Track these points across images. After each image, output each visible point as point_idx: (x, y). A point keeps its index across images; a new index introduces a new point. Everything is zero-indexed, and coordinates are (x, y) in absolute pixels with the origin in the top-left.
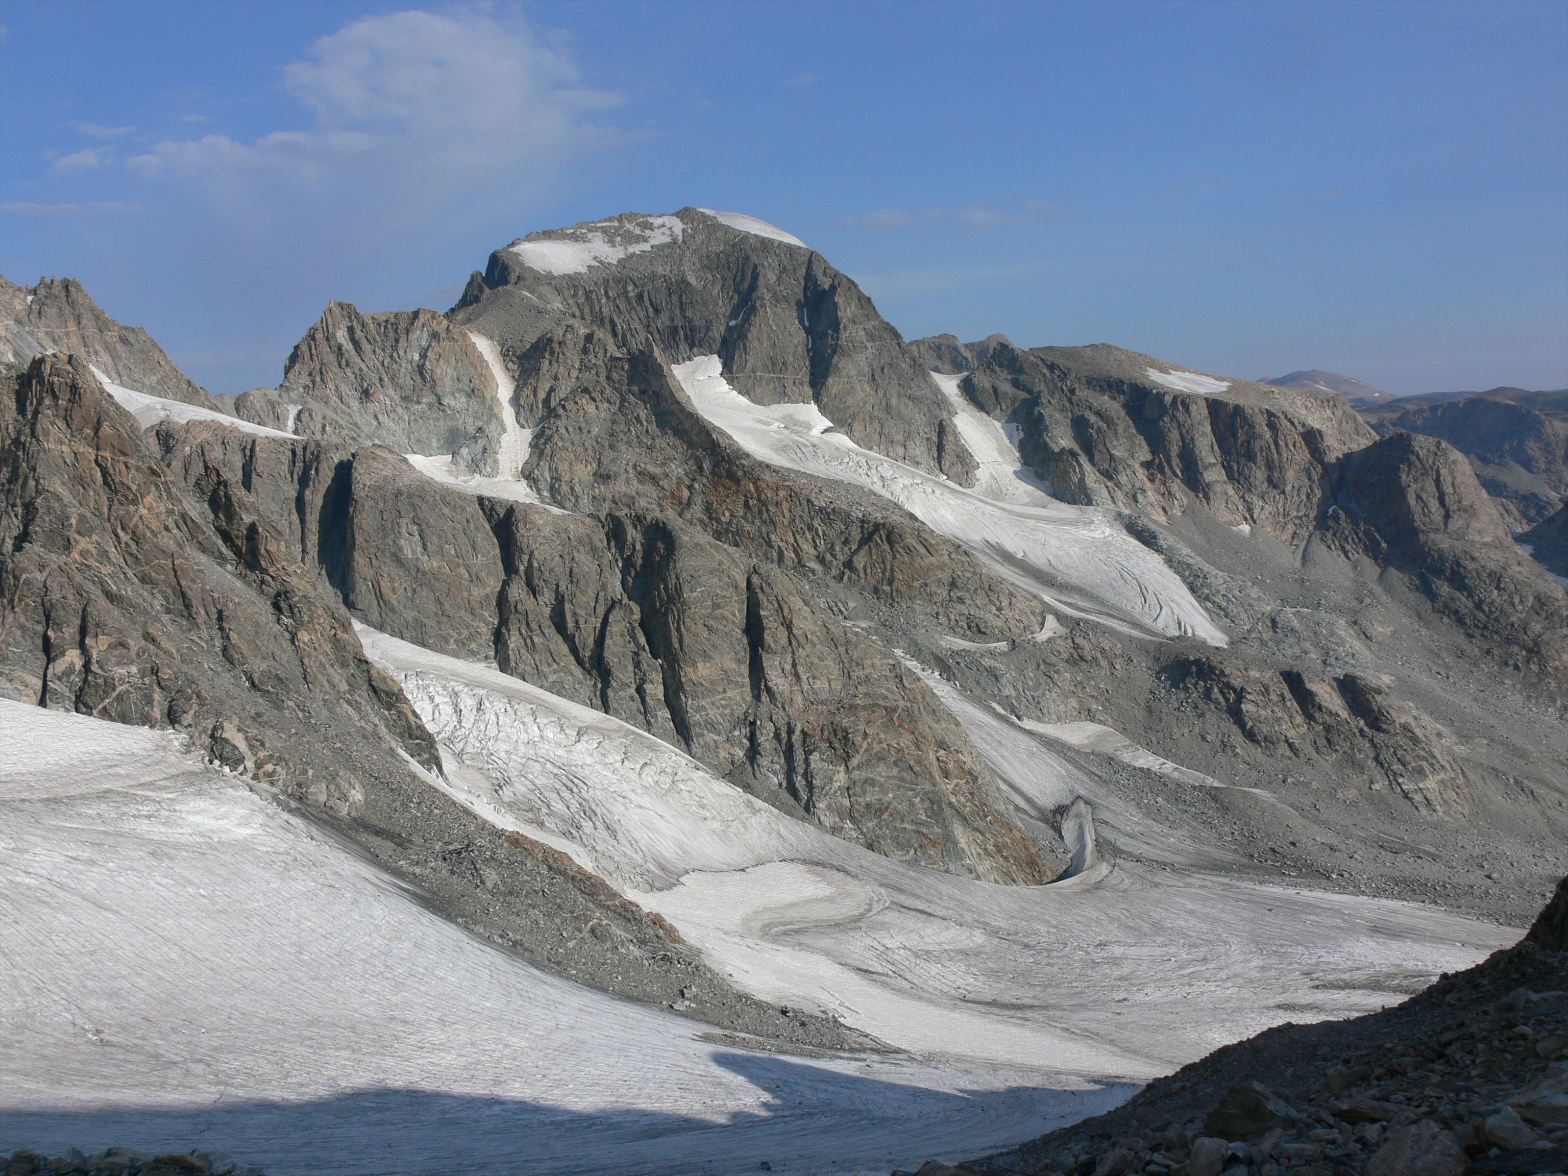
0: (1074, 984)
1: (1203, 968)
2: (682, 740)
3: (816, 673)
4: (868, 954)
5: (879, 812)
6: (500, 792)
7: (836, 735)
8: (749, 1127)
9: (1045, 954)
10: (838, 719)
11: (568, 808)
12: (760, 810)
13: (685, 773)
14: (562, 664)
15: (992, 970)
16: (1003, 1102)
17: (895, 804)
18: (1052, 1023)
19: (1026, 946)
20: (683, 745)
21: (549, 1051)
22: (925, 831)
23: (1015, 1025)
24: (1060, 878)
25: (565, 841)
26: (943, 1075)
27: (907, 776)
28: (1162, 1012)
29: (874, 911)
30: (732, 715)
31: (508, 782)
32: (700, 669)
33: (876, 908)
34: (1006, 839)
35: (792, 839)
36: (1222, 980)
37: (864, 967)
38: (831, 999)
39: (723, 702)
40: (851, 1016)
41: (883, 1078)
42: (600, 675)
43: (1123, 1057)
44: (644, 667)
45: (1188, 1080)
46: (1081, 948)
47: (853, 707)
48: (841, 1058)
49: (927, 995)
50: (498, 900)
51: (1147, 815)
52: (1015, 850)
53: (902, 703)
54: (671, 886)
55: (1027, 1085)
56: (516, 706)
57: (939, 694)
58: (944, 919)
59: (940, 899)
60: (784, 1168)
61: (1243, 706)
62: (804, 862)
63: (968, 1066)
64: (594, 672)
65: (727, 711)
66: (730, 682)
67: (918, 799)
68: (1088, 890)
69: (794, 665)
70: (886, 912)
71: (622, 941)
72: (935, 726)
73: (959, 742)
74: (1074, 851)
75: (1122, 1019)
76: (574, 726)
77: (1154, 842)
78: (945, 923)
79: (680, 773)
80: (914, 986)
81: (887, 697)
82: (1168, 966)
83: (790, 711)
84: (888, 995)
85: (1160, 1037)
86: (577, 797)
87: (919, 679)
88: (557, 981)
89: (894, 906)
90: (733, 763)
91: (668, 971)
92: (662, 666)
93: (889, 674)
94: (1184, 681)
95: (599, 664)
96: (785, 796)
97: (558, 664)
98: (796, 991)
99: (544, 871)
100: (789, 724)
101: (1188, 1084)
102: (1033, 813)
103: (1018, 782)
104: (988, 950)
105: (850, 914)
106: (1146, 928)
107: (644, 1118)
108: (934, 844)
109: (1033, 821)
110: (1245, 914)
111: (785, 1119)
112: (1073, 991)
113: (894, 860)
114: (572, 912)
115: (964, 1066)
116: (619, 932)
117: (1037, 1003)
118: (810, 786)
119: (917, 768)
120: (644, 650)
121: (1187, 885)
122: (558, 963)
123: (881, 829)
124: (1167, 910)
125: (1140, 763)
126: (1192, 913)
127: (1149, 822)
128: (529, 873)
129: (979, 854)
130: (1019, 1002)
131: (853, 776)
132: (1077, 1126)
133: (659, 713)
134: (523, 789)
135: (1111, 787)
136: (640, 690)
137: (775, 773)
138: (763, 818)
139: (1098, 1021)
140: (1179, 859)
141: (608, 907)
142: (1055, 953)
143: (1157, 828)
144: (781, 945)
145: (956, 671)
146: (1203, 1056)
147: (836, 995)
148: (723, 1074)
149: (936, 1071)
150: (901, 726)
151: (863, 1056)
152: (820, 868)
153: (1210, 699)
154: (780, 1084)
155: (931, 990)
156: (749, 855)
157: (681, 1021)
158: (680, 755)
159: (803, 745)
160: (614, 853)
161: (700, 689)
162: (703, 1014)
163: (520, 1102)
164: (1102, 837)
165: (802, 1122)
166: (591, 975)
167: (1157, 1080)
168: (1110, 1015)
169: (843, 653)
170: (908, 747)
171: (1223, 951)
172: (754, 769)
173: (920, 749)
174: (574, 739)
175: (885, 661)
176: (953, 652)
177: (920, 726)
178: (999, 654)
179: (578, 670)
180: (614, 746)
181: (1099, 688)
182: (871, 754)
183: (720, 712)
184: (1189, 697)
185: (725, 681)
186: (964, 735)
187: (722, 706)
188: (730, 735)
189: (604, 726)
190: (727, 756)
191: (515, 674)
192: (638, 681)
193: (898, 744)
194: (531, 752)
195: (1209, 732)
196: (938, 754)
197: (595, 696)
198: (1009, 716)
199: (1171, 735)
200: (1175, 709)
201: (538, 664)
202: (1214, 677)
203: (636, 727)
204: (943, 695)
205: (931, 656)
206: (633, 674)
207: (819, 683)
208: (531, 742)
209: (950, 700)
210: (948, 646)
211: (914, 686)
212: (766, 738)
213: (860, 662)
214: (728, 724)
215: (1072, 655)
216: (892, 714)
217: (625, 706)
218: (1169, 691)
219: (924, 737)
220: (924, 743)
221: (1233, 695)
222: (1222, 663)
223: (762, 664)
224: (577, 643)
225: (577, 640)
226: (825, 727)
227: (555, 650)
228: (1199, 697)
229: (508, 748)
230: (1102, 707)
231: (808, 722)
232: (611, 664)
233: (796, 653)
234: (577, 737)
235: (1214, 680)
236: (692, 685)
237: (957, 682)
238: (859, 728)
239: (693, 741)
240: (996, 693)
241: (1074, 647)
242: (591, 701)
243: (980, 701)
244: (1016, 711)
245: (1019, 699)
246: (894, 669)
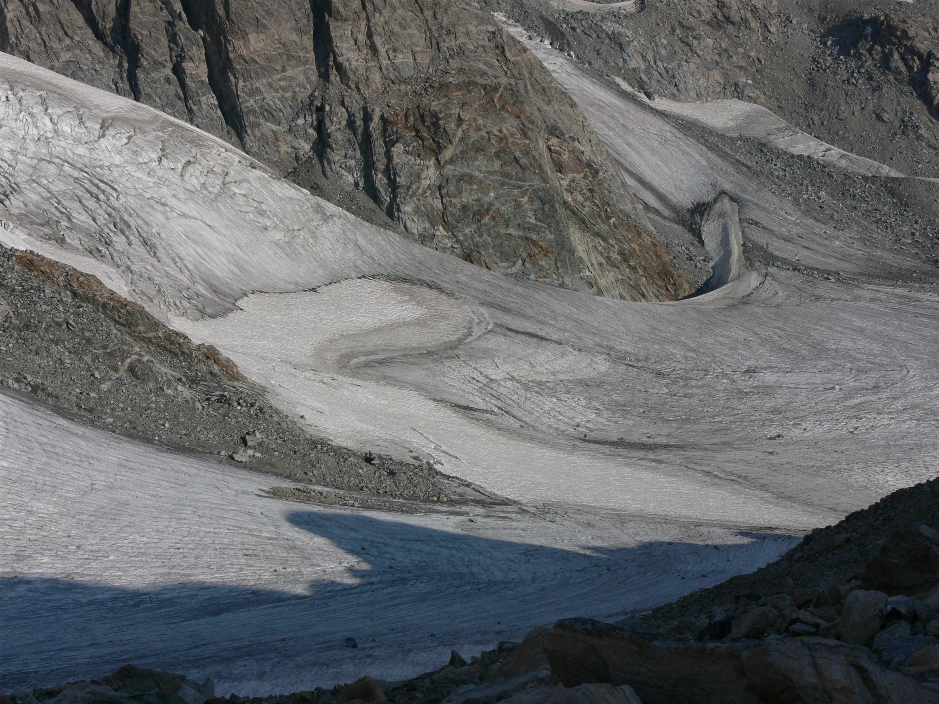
0: (717, 419)
1: (874, 398)
2: (232, 132)
3: (397, 45)
4: (468, 387)
5: (478, 215)
6: (7, 203)
7: (423, 122)
8: (330, 598)
9: (682, 383)
10: (425, 101)
11: (94, 220)
12: (332, 216)
13: (239, 173)
14: (77, 38)
15: (617, 404)
16: (633, 560)
17: (497, 205)
18: (691, 466)
19: (659, 374)
20: (235, 138)
21: (84, 517)
22: (534, 237)
23: (646, 468)
24: (700, 291)
25: (92, 261)
26: (561, 530)
27: (512, 170)
28: (824, 451)
29: (475, 336)
30: (294, 98)
31: (16, 189)
32: (252, 41)
33: (477, 331)
34: (634, 245)
35: (373, 251)
36: (898, 412)
37: (464, 403)
38: (424, 442)
39: (282, 83)
40: (449, 462)
41: (489, 534)
42: (126, 52)
43: (777, 504)
44: (182, 40)
45: (854, 531)
46: (725, 376)
47: (444, 87)
48: (438, 512)
49: (539, 435)
50: (11, 336)
51: (807, 213)
52: (645, 258)
53: (504, 80)
54: (225, 312)
55: (662, 539)
56: (21, 94)
57: (550, 67)
58: (559, 343)
59: (554, 319)
60: (373, 644)
61: (930, 76)
62: (388, 278)
63: (590, 518)
64: (118, 48)
65: (288, 95)
66: (290, 57)
67: (526, 198)
68: (734, 306)
69: (370, 35)
70: (489, 336)
71: (169, 380)
72: (546, 108)
73: (575, 128)
74: (716, 259)
75: (775, 460)
76: (96, 117)
77: (815, 246)
78: (560, 348)
79: (232, 173)
80: (524, 425)
81: (485, 73)
82: (831, 395)
83: (367, 93)
84: (493, 436)
85: (822, 481)
86: (104, 206)
87: (525, 50)
88: (89, 432)
89: (498, 330)
90: (297, 159)
91: (226, 415)
92: (204, 39)
93: (487, 44)
94: (856, 47)
95: (124, 38)
96: (363, 198)
97: (72, 38)
98: (380, 433)
99: (68, 298)
100: (365, 109)
101: (855, 535)
102: (666, 212)
103: (648, 175)
104: (612, 379)
105: (446, 339)
106: (804, 351)
107: (202, 592)
108: (546, 253)
109: (667, 223)
110: (927, 332)
111: (373, 587)
112: (716, 427)
113: (498, 274)
114: (105, 347)
115: (584, 518)
116: (164, 370)
117: (672, 442)
118: (393, 185)
119: (524, 161)
120: (180, 18)
121: (856, 298)
122: (91, 410)
123: (481, 236)
124: (830, 328)
125: (799, 149)
126: (861, 331)
127: (810, 221)
128: (49, 302)
129: (600, 264)
130: (651, 441)
131: (445, 171)
132: (720, 587)
133: (203, 99)
134: (35, 197)
135: (763, 179)
136: (178, 70)
137: (350, 170)
138: (337, 225)
139: (746, 462)
140: (845, 266)
141: (150, 340)
142: (693, 383)
143: (819, 228)
144: (363, 379)
145: (571, 39)
146: (873, 502)
147: (431, 437)
148: (297, 535)
149: (553, 525)
150: (503, 108)
151: (464, 509)
152: (407, 286)
153: (888, 68)
154: (366, 545)
155: (544, 429)
156: (321, 272)
157: (243, 474)
158: (231, 151)
159: (384, 135)
160: (154, 274)
161: (253, 67)
162: (271, 464)
163: (51, 580)
164: (750, 241)
165: (394, 589)
166: (131, 422)
167: (817, 532)
168: (761, 455)
169: (429, 18)
170: (512, 135)
171: (899, 377)
172: (323, 166)
173: (526, 137)
174: (96, 133)
175: (483, 28)
176: (567, 15)
177: (527, 109)
178: (625, 15)
179: (97, 45)
180: (148, 141)
181: (749, 57)
182: (467, 144)
183: (279, 95)
184: (862, 66)
185: (285, 57)
186: (581, 119)
187: (281, 88)
188: (293, 124)
189: (134, 116)
190: (290, 150)
191: (16, 52)
192: (174, 58)
193: (500, 131)
194: (43, 151)
195: (886, 109)
196: (550, 143)
197: (121, 78)
198: (637, 93)
199: (838, 114)
200: (843, 82)
201: (46, 38)
202: (894, 40)
203: (175, 117)
204: (555, 68)
205: (540, 21)
206: (168, 50)
207: (401, 56)
208: (42, 139)
209: (564, 75)
210: (561, 8)
211: (519, 58)
212: (338, 127)
213: (452, 29)
214: (290, 111)
215: (715, 15)
216: (493, 94)
217: (159, 91)
218: (837, 58)
219: (532, 122)
220: (532, 130)
221: (918, 62)
222: (905, 22)
223: (329, 34)
224: (94, 11)
225: (94, 8)
226: (410, 112)
227: (66, 21)
228: (875, 65)
229: (13, 147)
230: (753, 80)
231: (389, 106)
232: (140, 38)
233: (372, 20)
234: (101, 131)
235: (894, 44)
236: (242, 62)
237: (572, 53)
238: (452, 112)
239: (246, 132)
240: (621, 65)
241: (718, 6)
242: (116, 84)
243: (601, 76)
244: (646, 87)
245: (649, 73)
246: (494, 37)
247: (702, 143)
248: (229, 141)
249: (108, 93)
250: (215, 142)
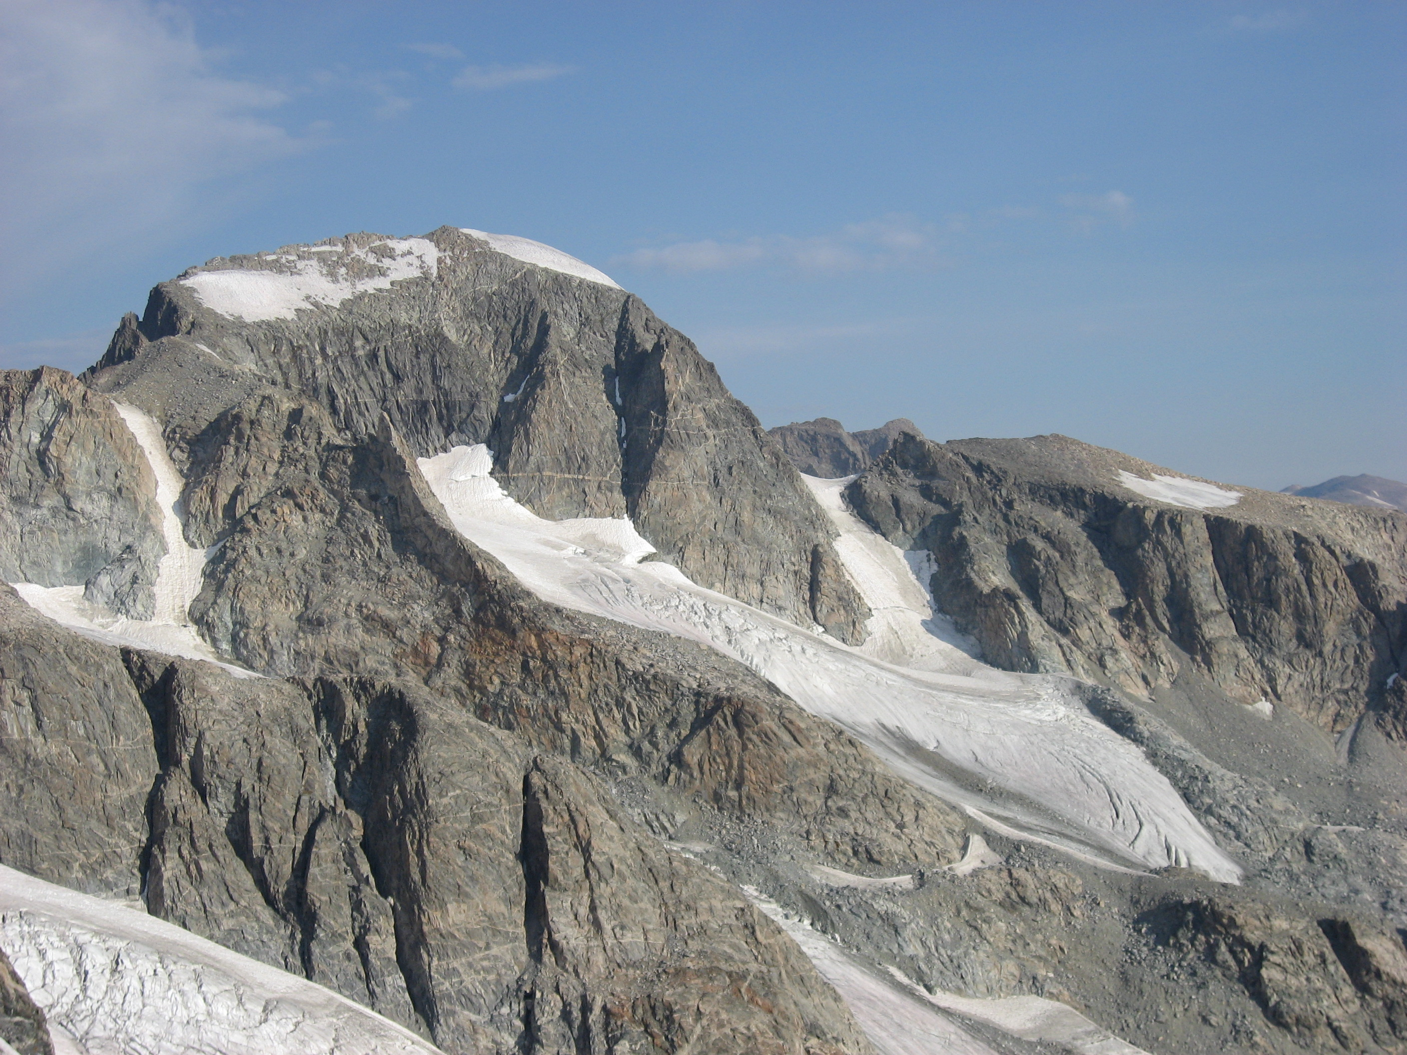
2: (421, 1020)
3: (625, 921)
7: (654, 1014)
10: (657, 990)
14: (243, 903)
20: (424, 1029)
30: (498, 982)
32: (451, 912)
39: (485, 963)
42: (300, 921)
44: (368, 908)
47: (680, 973)
53: (754, 967)
56: (172, 967)
57: (810, 952)
61: (1264, 972)
64: (291, 916)
65: (492, 977)
66: (496, 932)
69: (593, 908)
72: (804, 1001)
73: (839, 1027)
76: (258, 998)
81: (731, 958)
83: (587, 978)
87: (780, 930)
92: (394, 908)
93: (734, 922)
94: (1175, 935)
95: (299, 904)
97: (237, 904)
100: (584, 997)
120: (367, 883)
133: (389, 980)
136: (360, 944)
145: (835, 919)
150: (752, 1000)
153: (1215, 961)
158: (418, 1044)
159: (606, 1030)
161: (451, 942)
169: (666, 891)
170: (762, 1034)
173: (780, 1036)
174: (258, 1018)
175: (730, 903)
176: (831, 890)
177: (781, 1002)
178: (901, 893)
179: (267, 912)
180: (319, 1028)
181: (1050, 945)
182: (707, 1044)
183: (480, 978)
184: (1183, 959)
185: (489, 932)
186: (847, 1016)
187: (483, 969)
188: (495, 1013)
189: (304, 997)
190: (490, 1045)
191: (170, 917)
192: (357, 930)
193: (748, 1028)
194: (193, 1036)
195: (1214, 1010)
196: (808, 1044)
197: (292, 951)
198: (915, 986)
199: (1157, 1016)
200: (1162, 977)
201: (207, 902)
202: (1220, 928)
203: (354, 1000)
204: (817, 954)
205: (799, 897)
206: (350, 919)
207: (629, 935)
208: (192, 1022)
209: (827, 962)
210: (824, 882)
211: (772, 941)
212: (550, 1018)
213: (692, 904)
214: (492, 997)
215: (1008, 895)
216: (740, 983)
217: (337, 968)
218: (1154, 949)
219: (787, 1019)
220: (787, 1028)
221: (1249, 955)
222: (1231, 907)
223: (545, 907)
224: (266, 872)
225: (266, 867)
226: (639, 1003)
227: (233, 882)
228: (1199, 958)
229: (157, 1031)
230: (1055, 972)
231: (613, 994)
232: (318, 905)
233: (597, 890)
234: (263, 1015)
235: (1220, 933)
236: (438, 936)
237: (837, 936)
238: (690, 1003)
239: (438, 1021)
240: (895, 951)
241: (1011, 884)
242: (285, 959)
243: (871, 964)
244: (926, 978)
245: (929, 961)
246: (743, 915)
247: (994, 1048)
248: (418, 1031)
249: (274, 969)
250: (400, 1032)
